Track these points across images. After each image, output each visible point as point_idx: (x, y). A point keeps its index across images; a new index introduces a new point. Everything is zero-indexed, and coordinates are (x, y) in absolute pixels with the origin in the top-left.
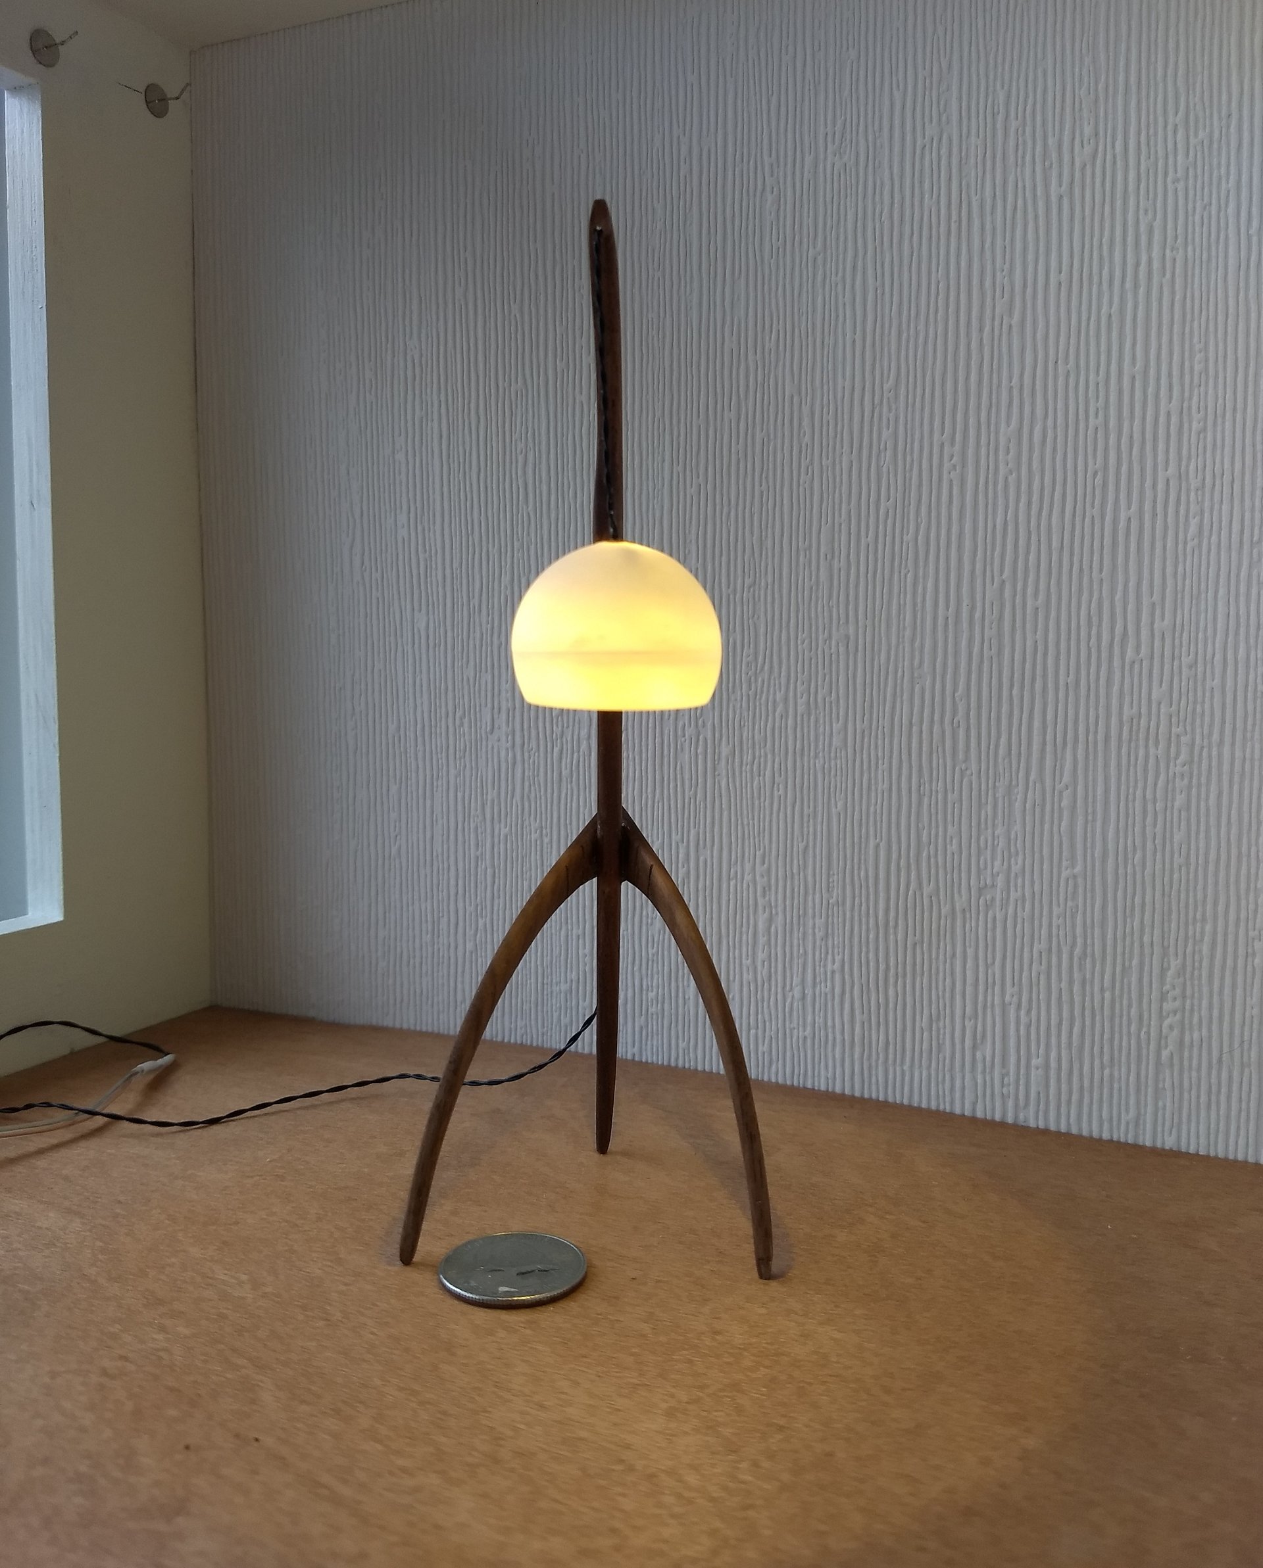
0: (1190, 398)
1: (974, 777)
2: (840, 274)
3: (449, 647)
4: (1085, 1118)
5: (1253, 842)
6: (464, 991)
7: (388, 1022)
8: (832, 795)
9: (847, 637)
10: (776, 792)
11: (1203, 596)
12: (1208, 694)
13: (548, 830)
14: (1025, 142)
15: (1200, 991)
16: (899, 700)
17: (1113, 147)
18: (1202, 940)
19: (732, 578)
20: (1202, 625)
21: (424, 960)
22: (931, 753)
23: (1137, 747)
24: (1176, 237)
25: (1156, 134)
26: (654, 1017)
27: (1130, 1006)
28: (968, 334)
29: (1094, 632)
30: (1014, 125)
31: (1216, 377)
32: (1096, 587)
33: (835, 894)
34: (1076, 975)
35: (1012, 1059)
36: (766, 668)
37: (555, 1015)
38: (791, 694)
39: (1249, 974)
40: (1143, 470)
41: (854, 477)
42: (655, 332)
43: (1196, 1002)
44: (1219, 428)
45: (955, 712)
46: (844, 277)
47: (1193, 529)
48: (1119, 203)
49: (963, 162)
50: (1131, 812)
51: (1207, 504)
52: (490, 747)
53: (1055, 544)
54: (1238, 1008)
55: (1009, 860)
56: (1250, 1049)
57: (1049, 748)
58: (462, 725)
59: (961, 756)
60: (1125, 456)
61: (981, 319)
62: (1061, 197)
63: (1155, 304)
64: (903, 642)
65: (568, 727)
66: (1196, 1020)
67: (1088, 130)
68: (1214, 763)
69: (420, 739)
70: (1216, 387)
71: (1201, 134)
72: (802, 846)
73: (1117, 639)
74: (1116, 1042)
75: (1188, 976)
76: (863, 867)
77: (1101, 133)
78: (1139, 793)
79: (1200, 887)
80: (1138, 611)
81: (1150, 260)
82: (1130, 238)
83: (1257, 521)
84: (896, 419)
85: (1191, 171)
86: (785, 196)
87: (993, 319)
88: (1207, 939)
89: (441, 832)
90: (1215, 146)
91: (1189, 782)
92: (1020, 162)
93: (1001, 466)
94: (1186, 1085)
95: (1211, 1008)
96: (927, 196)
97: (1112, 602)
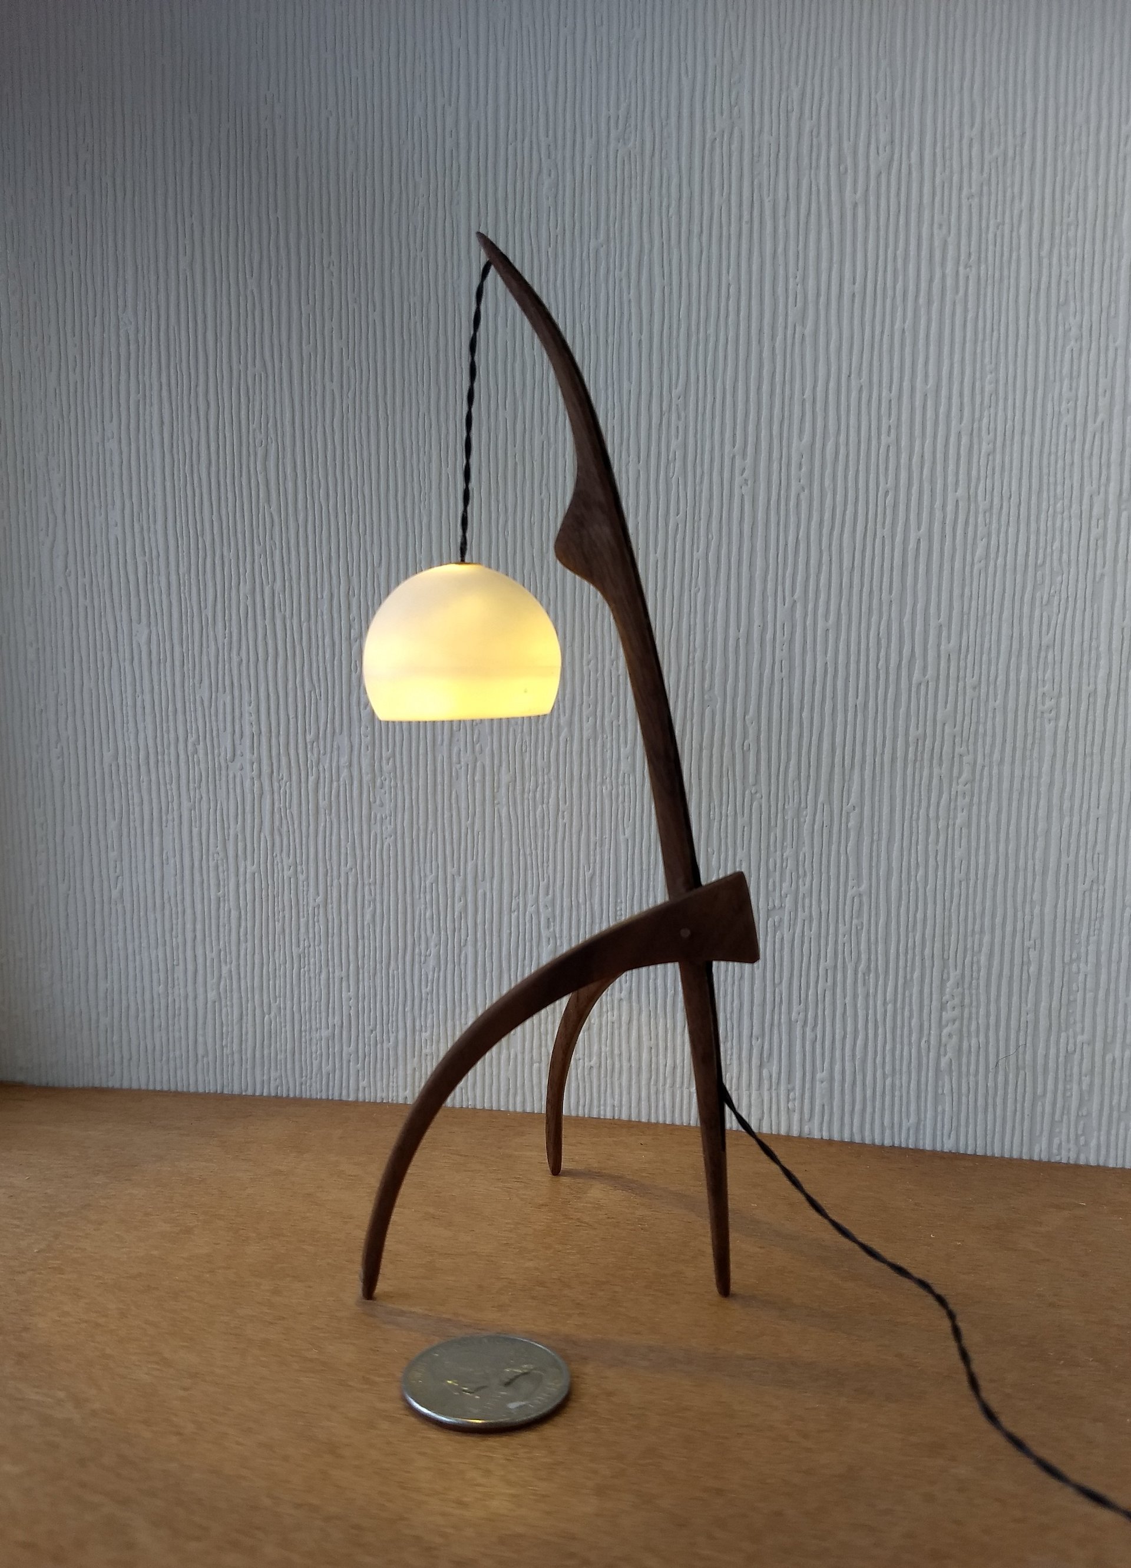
0: (981, 419)
1: (764, 801)
2: (625, 269)
3: (177, 663)
4: (867, 1126)
5: (1030, 856)
6: (205, 1044)
7: (113, 1083)
8: (620, 822)
10: (560, 820)
11: (988, 618)
12: (990, 715)
13: (304, 867)
14: (819, 145)
15: (978, 1001)
16: (689, 723)
17: (909, 157)
18: (980, 951)
20: (986, 645)
21: (156, 1013)
22: (721, 777)
23: (922, 768)
24: (970, 254)
25: (951, 147)
27: (911, 1017)
28: (760, 341)
29: (883, 653)
30: (808, 125)
31: (1006, 399)
32: (885, 608)
34: (860, 990)
35: (798, 1075)
37: (313, 1062)
38: (572, 717)
39: (1024, 982)
40: (934, 491)
41: (642, 488)
42: (418, 318)
43: (974, 1010)
44: (1008, 450)
45: (745, 735)
46: (629, 271)
47: (980, 552)
48: (913, 215)
49: (756, 159)
50: (914, 830)
51: (994, 526)
52: (231, 776)
53: (846, 563)
54: (1015, 1015)
55: (797, 882)
56: (1025, 1052)
57: (838, 770)
58: (196, 751)
59: (751, 779)
60: (916, 475)
61: (773, 327)
62: (856, 205)
63: (947, 322)
64: (690, 662)
66: (974, 1028)
67: (884, 137)
68: (995, 781)
69: (143, 769)
70: (1005, 409)
71: (996, 151)
72: (588, 875)
73: (904, 662)
74: (898, 1052)
75: (966, 986)
77: (897, 141)
78: (922, 811)
79: (978, 900)
80: (926, 632)
81: (943, 277)
82: (924, 253)
83: (1042, 544)
84: (686, 428)
85: (985, 188)
86: (564, 180)
87: (786, 328)
88: (985, 950)
89: (173, 872)
90: (1009, 164)
91: (971, 800)
92: (814, 165)
93: (794, 483)
94: (964, 1090)
95: (988, 1015)
96: (717, 193)
97: (901, 623)
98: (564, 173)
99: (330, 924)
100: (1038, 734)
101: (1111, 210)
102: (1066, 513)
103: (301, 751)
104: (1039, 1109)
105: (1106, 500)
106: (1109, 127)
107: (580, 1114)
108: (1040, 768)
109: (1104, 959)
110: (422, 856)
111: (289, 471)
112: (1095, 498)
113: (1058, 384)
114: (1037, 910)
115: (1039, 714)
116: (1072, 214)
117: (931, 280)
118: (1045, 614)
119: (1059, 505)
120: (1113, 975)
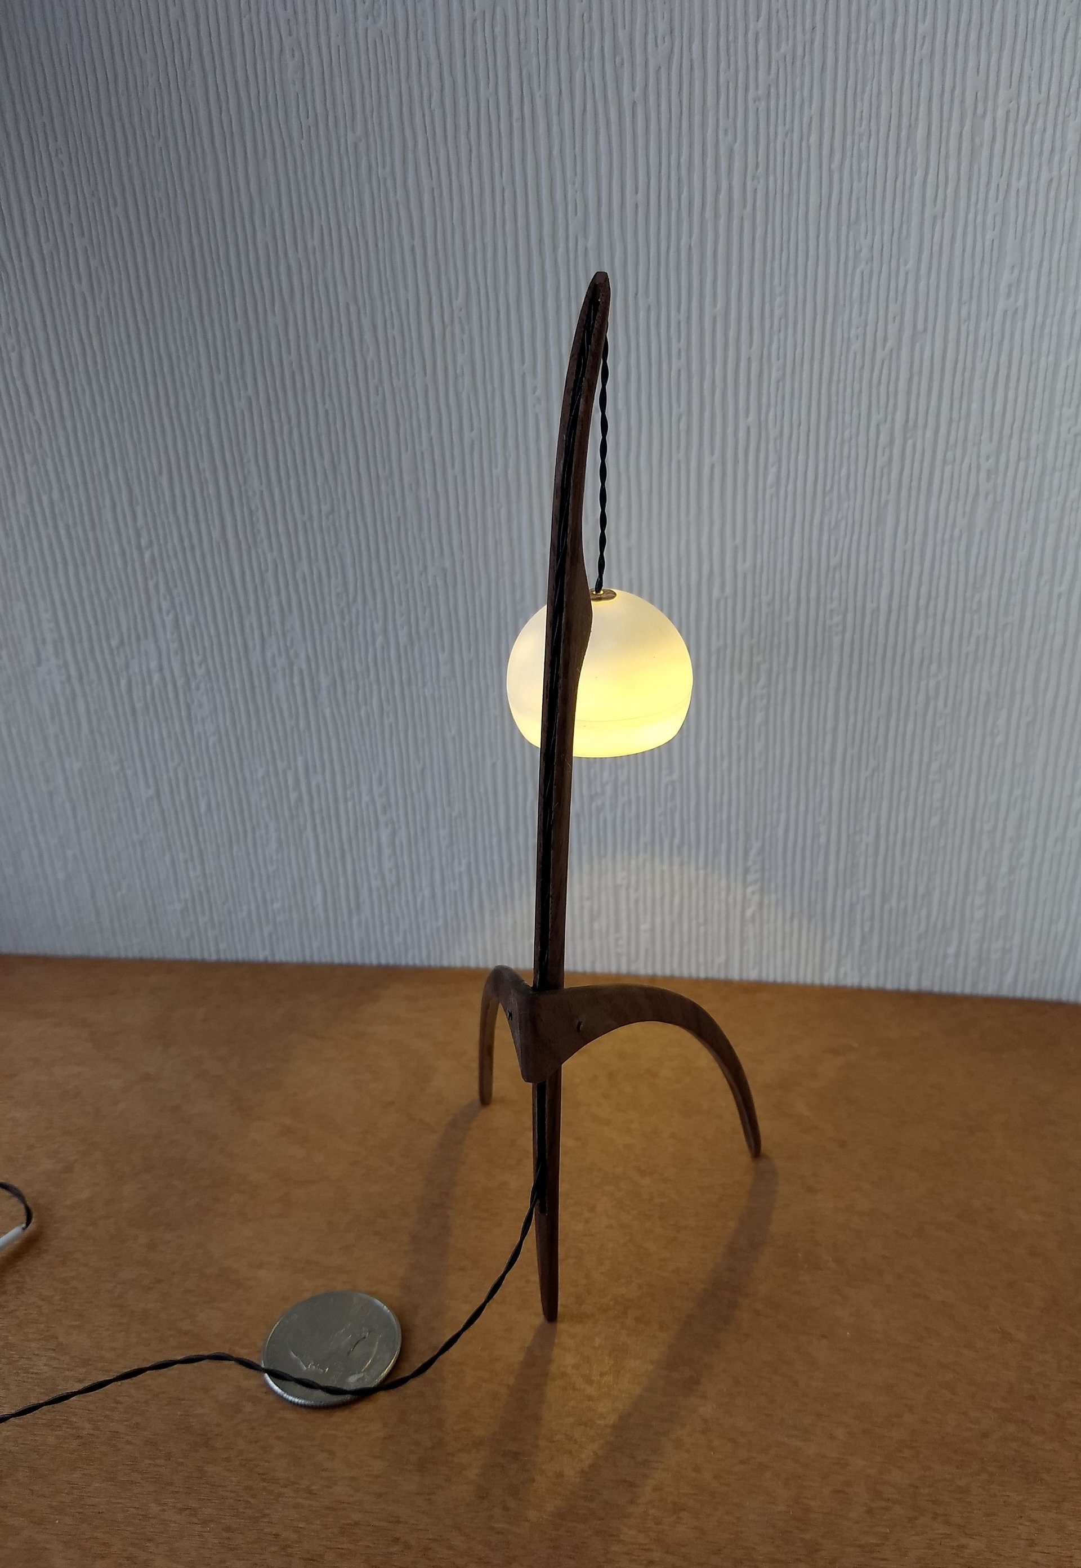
0: (770, 346)
2: (388, 166)
4: (685, 963)
8: (445, 721)
9: (445, 571)
11: (780, 540)
12: (784, 628)
13: (130, 762)
15: (777, 865)
17: (690, 49)
18: (778, 826)
19: (305, 506)
20: (779, 566)
23: (723, 673)
24: (757, 163)
25: (734, 44)
27: (719, 880)
28: (541, 253)
29: (683, 569)
31: (795, 323)
32: (683, 529)
33: (457, 810)
34: (675, 859)
35: (625, 927)
36: (356, 595)
38: (391, 626)
39: (815, 852)
40: (725, 416)
41: (432, 402)
42: (165, 215)
43: (773, 873)
44: (798, 378)
46: (393, 171)
47: (772, 478)
48: (697, 119)
49: (522, 45)
51: (785, 453)
53: (644, 484)
54: (806, 877)
60: (708, 401)
61: (556, 235)
66: (773, 887)
67: (662, 26)
68: (789, 686)
70: (795, 334)
71: (784, 48)
72: (418, 767)
73: (704, 579)
74: (710, 906)
75: (767, 854)
76: (482, 783)
77: (677, 31)
78: (726, 712)
79: (777, 785)
80: (723, 553)
81: (730, 189)
82: (711, 160)
83: (828, 474)
84: (471, 342)
85: (773, 90)
86: (310, 63)
87: (568, 237)
88: (782, 826)
90: (798, 63)
91: (768, 702)
92: (587, 55)
94: (765, 935)
95: (784, 876)
96: (482, 84)
97: (699, 544)
98: (309, 53)
100: (826, 646)
101: (905, 120)
102: (853, 441)
105: (892, 430)
106: (905, 24)
108: (828, 676)
109: (883, 831)
111: (48, 377)
112: (881, 427)
113: (847, 309)
114: (826, 793)
115: (827, 628)
116: (865, 123)
117: (718, 191)
118: (833, 538)
119: (847, 433)
120: (891, 843)
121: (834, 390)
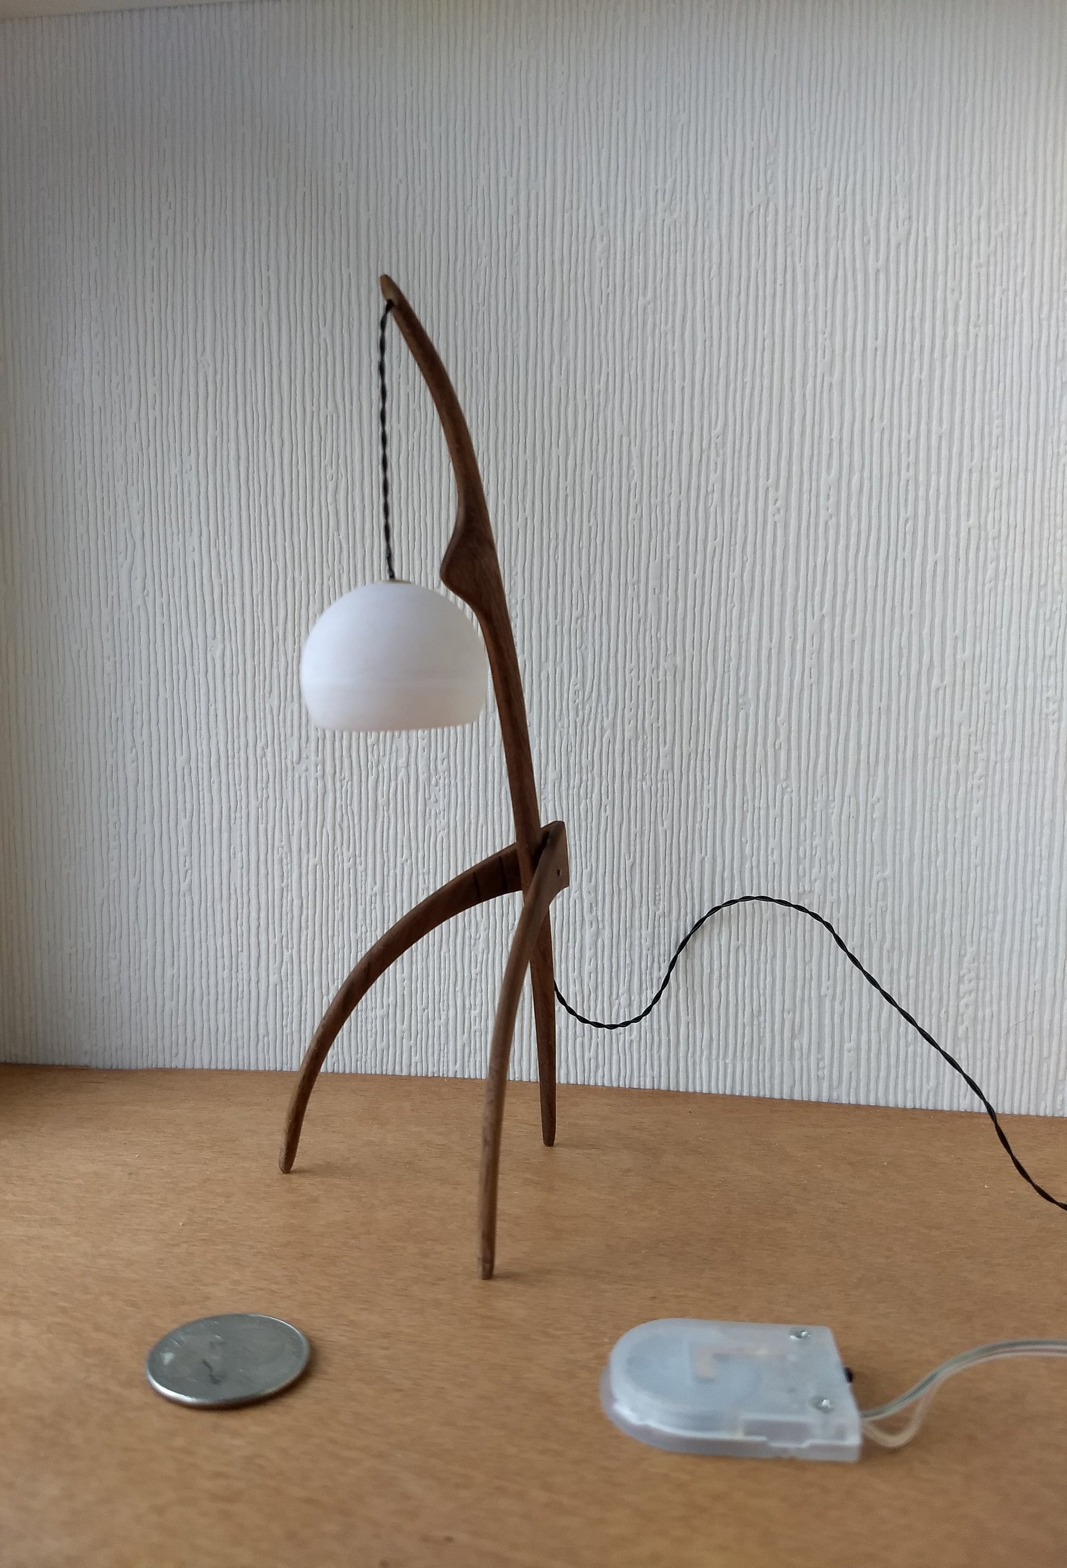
0: (989, 460)
1: (798, 795)
2: (670, 324)
3: (249, 675)
4: (891, 1090)
5: (1037, 842)
7: (178, 1063)
8: (659, 814)
9: (675, 667)
10: (603, 813)
11: (998, 632)
12: (1001, 716)
13: (363, 858)
14: (845, 220)
15: (991, 974)
16: (724, 725)
17: (925, 230)
18: (993, 929)
19: (559, 611)
20: (997, 656)
21: (220, 997)
22: (754, 773)
23: (940, 764)
24: (979, 316)
25: (962, 224)
26: (478, 1034)
27: (931, 990)
28: (792, 389)
29: (904, 662)
30: (835, 202)
31: (1011, 441)
32: (906, 621)
33: (661, 907)
34: (885, 966)
35: (827, 1046)
36: (594, 695)
37: (371, 1041)
38: (619, 721)
39: (1033, 956)
40: (947, 520)
41: (683, 517)
42: (481, 366)
43: (988, 982)
44: (1013, 485)
45: (777, 735)
46: (673, 327)
47: (990, 573)
48: (929, 282)
49: (788, 230)
50: (934, 820)
51: (1002, 551)
52: (297, 776)
53: (870, 583)
54: (1023, 986)
55: (826, 868)
56: (1032, 1019)
57: (863, 766)
58: (264, 755)
59: (782, 775)
60: (932, 507)
61: (804, 376)
62: (878, 272)
63: (959, 374)
64: (729, 671)
65: (384, 755)
66: (987, 998)
67: (902, 213)
68: (1006, 776)
69: (214, 771)
70: (1011, 449)
71: (1001, 228)
72: (629, 863)
73: (924, 669)
75: (981, 960)
76: (688, 880)
77: (914, 217)
78: (941, 803)
79: (992, 883)
80: (943, 643)
81: (956, 335)
82: (939, 313)
83: (1044, 567)
84: (724, 464)
85: (992, 259)
86: (615, 248)
87: (815, 377)
88: (998, 927)
89: (239, 865)
90: (1013, 238)
91: (986, 792)
92: (841, 235)
93: (822, 511)
94: (979, 1055)
95: (1000, 986)
96: (754, 260)
97: (920, 635)
98: (615, 239)
99: (386, 911)
100: (1043, 734)
103: (362, 754)
104: (1045, 1069)
107: (622, 1085)
108: (1045, 764)
110: (473, 848)
111: (359, 500)
113: (1056, 429)
114: (1043, 892)
115: (1044, 716)
117: (945, 337)
118: (1048, 628)
121: (1046, 496)
